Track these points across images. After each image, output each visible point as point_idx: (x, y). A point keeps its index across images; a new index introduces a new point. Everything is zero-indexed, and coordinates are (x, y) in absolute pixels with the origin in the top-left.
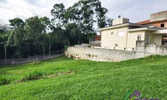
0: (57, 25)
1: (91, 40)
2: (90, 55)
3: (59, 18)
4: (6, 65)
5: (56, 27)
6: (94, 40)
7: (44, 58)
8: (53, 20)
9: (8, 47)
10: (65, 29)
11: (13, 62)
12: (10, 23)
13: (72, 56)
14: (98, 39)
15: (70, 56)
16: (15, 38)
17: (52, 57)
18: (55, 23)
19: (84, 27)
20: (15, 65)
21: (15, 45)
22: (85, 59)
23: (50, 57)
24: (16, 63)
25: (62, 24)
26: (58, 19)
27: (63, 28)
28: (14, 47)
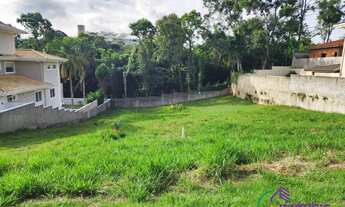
0: (215, 27)
1: (298, 58)
2: (303, 96)
3: (221, 10)
4: (127, 109)
5: (213, 31)
6: (308, 57)
7: (189, 99)
8: (207, 16)
9: (129, 76)
10: (232, 34)
11: (137, 104)
12: (131, 31)
13: (249, 96)
14: (320, 52)
15: (243, 97)
16: (140, 59)
17: (204, 97)
18: (212, 24)
19: (280, 25)
20: (140, 109)
21: (139, 72)
22: (289, 104)
23: (200, 96)
24: (142, 105)
25: (226, 24)
26: (218, 13)
27: (230, 33)
28: (137, 77)
